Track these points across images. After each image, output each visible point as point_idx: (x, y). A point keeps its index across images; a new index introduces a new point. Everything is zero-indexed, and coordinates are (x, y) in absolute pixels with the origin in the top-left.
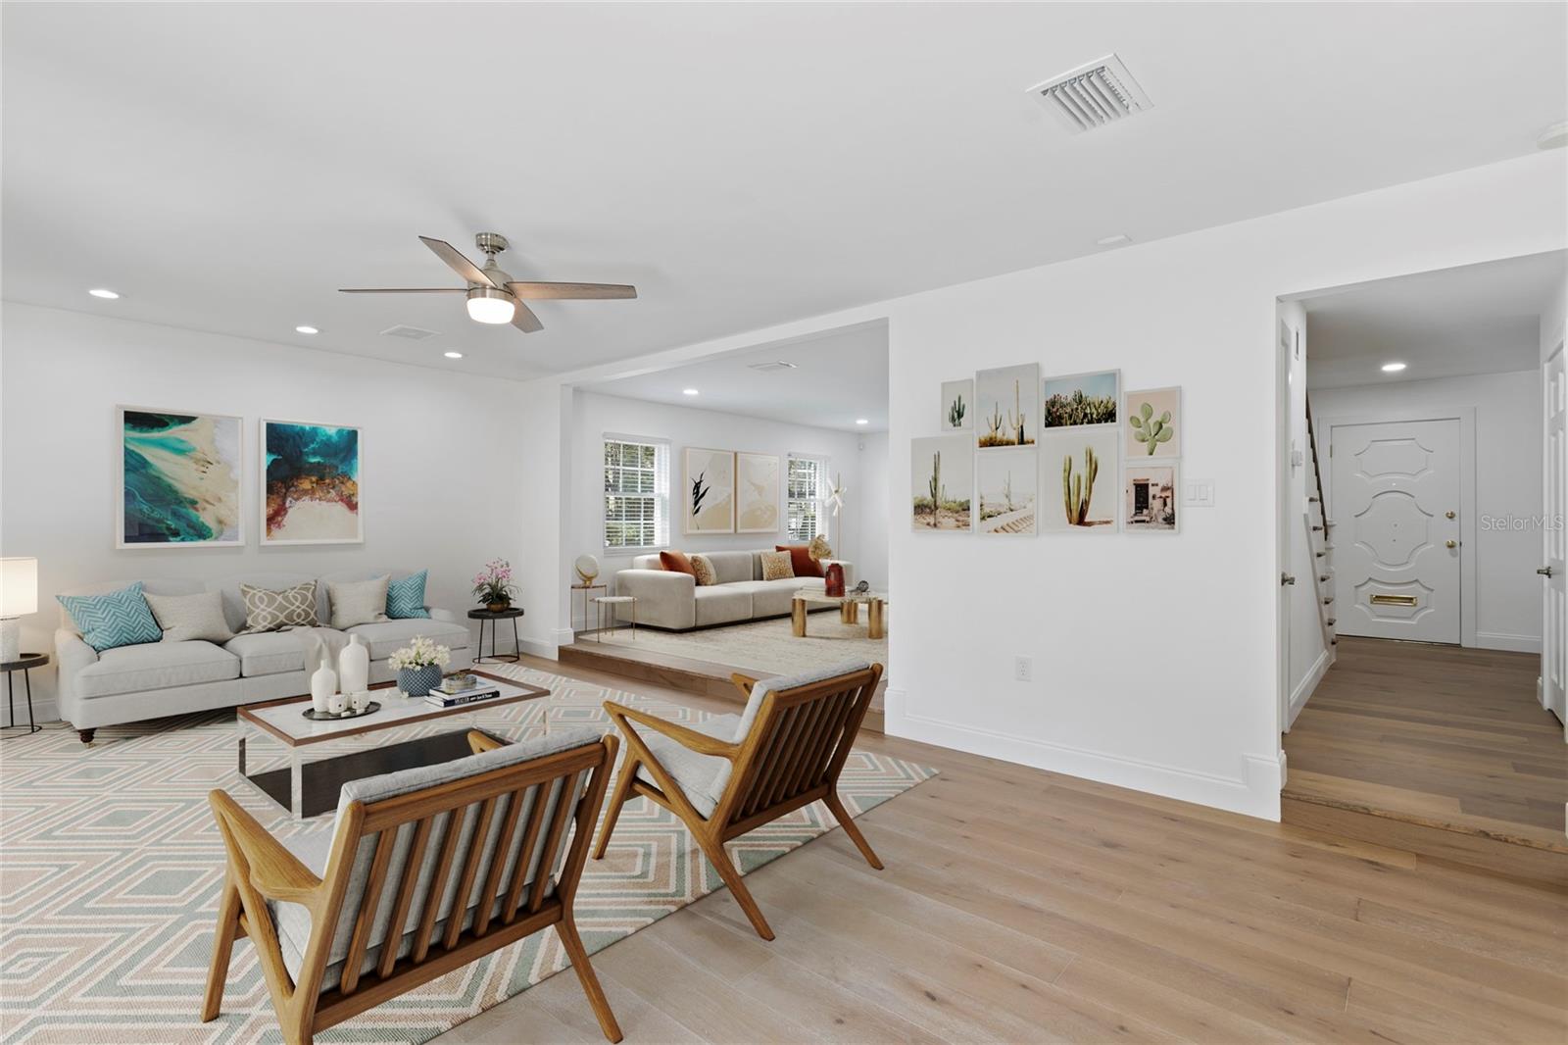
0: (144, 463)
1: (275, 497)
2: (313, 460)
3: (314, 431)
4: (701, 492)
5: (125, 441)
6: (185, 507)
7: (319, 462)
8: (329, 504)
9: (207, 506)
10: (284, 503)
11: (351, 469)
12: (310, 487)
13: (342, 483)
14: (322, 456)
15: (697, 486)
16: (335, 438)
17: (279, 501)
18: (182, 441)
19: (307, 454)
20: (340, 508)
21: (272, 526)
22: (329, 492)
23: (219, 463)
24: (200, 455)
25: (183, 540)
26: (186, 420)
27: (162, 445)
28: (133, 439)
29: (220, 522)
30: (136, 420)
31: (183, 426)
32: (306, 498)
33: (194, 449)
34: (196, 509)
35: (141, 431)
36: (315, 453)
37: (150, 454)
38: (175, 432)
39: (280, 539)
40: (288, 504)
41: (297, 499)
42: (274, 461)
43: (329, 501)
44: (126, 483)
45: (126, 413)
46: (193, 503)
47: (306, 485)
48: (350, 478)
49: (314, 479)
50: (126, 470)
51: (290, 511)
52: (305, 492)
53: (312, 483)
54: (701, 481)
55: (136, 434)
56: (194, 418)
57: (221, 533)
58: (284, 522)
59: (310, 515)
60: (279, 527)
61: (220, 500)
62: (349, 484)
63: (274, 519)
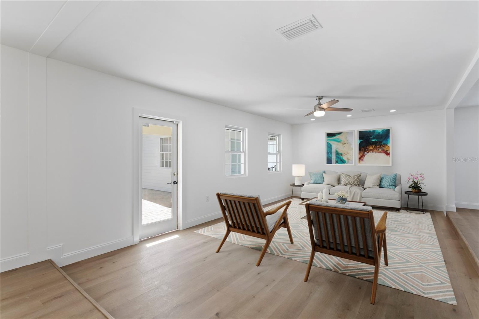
0: (331, 145)
1: (361, 152)
2: (373, 140)
3: (374, 131)
5: (327, 140)
6: (339, 155)
7: (375, 141)
8: (379, 153)
9: (345, 155)
10: (364, 154)
11: (387, 142)
12: (372, 149)
13: (384, 147)
14: (377, 139)
16: (382, 133)
17: (362, 153)
18: (339, 139)
19: (372, 139)
20: (383, 155)
21: (360, 160)
22: (379, 150)
23: (348, 143)
24: (343, 142)
25: (339, 164)
26: (340, 133)
27: (334, 140)
28: (329, 140)
29: (348, 159)
30: (329, 135)
31: (339, 135)
32: (371, 152)
33: (342, 141)
34: (342, 156)
35: (330, 138)
36: (374, 138)
37: (332, 143)
38: (337, 137)
39: (363, 164)
40: (365, 154)
41: (368, 152)
42: (361, 142)
43: (379, 152)
44: (327, 150)
45: (327, 134)
46: (341, 154)
47: (371, 148)
48: (387, 145)
49: (374, 146)
50: (327, 147)
51: (366, 156)
52: (371, 150)
53: (373, 147)
55: (329, 138)
56: (342, 133)
57: (348, 162)
58: (364, 159)
59: (373, 157)
60: (362, 160)
61: (348, 153)
62: (386, 147)
63: (361, 158)
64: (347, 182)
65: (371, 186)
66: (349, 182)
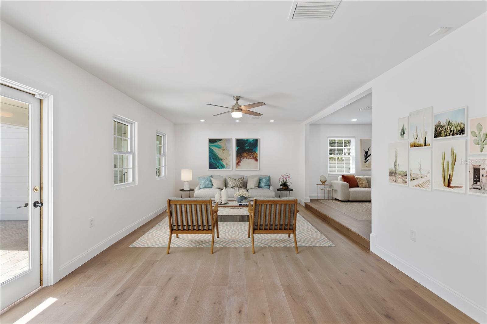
0: (213, 151)
1: (238, 158)
2: (247, 148)
3: (247, 140)
4: (368, 154)
5: (209, 146)
6: (220, 161)
7: (248, 149)
8: (251, 159)
9: (225, 161)
10: (240, 159)
11: (256, 150)
12: (246, 155)
13: (254, 154)
14: (249, 147)
15: (367, 153)
16: (252, 142)
17: (239, 159)
18: (219, 145)
19: (245, 146)
20: (253, 161)
21: (238, 165)
22: (251, 156)
23: (227, 150)
24: (223, 148)
25: (220, 168)
26: (220, 140)
27: (215, 146)
28: (211, 145)
29: (227, 164)
30: (212, 141)
31: (220, 142)
32: (245, 158)
33: (222, 147)
34: (222, 161)
35: (212, 143)
36: (247, 146)
37: (214, 149)
38: (218, 143)
39: (240, 168)
40: (241, 160)
41: (243, 158)
42: (238, 149)
43: (250, 159)
44: (210, 155)
45: (210, 140)
46: (222, 160)
47: (245, 155)
48: (256, 153)
49: (247, 153)
50: (210, 152)
51: (242, 161)
52: (245, 156)
53: (247, 154)
54: (368, 151)
55: (211, 144)
56: (222, 140)
57: (227, 167)
58: (240, 164)
59: (247, 162)
60: (239, 165)
61: (227, 159)
62: (256, 154)
63: (238, 164)
64: (234, 185)
65: (253, 187)
66: (235, 185)
